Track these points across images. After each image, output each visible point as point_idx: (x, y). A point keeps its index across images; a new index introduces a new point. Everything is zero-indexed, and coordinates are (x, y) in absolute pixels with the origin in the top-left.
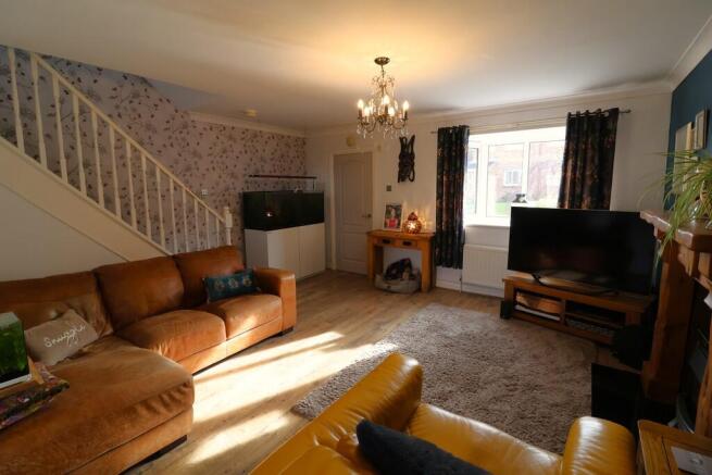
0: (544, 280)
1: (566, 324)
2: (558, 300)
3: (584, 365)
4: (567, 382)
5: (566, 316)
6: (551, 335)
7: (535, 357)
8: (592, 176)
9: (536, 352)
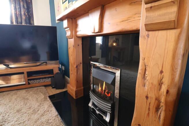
0: (12, 66)
1: (29, 84)
2: (23, 73)
3: (45, 99)
4: (42, 115)
5: (29, 80)
6: (23, 93)
7: (18, 111)
8: (25, 14)
9: (18, 107)
